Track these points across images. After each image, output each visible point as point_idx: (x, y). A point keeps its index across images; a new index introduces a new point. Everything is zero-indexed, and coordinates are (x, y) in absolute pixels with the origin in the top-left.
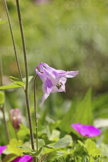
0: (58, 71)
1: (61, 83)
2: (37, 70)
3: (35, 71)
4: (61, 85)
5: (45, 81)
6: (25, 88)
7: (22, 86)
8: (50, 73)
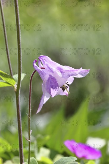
0: (65, 68)
1: (68, 83)
2: (35, 65)
3: (34, 65)
4: (67, 86)
5: (47, 79)
6: (16, 88)
7: (13, 85)
8: (54, 69)
